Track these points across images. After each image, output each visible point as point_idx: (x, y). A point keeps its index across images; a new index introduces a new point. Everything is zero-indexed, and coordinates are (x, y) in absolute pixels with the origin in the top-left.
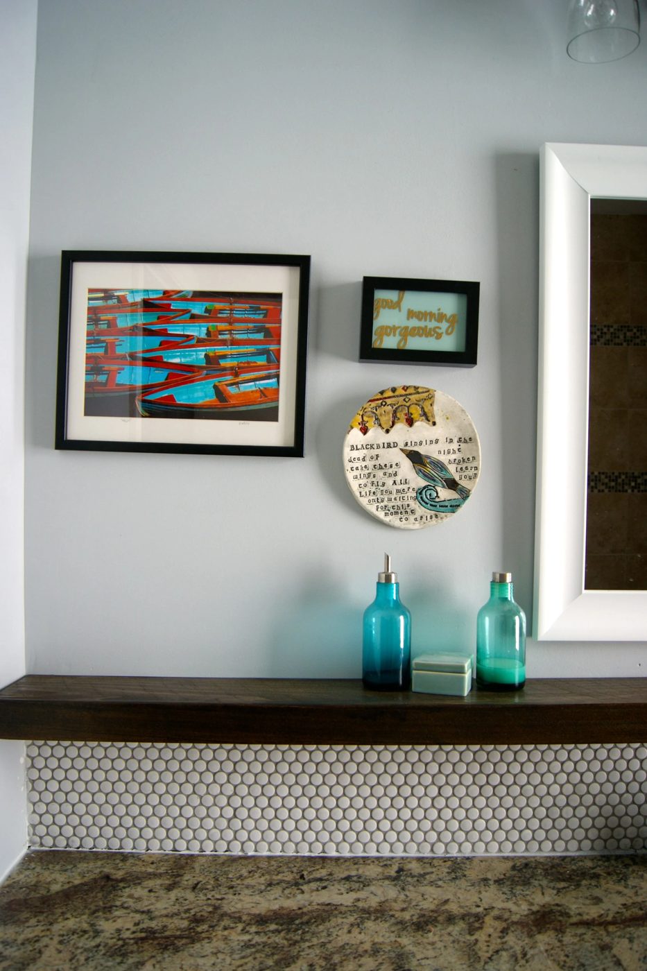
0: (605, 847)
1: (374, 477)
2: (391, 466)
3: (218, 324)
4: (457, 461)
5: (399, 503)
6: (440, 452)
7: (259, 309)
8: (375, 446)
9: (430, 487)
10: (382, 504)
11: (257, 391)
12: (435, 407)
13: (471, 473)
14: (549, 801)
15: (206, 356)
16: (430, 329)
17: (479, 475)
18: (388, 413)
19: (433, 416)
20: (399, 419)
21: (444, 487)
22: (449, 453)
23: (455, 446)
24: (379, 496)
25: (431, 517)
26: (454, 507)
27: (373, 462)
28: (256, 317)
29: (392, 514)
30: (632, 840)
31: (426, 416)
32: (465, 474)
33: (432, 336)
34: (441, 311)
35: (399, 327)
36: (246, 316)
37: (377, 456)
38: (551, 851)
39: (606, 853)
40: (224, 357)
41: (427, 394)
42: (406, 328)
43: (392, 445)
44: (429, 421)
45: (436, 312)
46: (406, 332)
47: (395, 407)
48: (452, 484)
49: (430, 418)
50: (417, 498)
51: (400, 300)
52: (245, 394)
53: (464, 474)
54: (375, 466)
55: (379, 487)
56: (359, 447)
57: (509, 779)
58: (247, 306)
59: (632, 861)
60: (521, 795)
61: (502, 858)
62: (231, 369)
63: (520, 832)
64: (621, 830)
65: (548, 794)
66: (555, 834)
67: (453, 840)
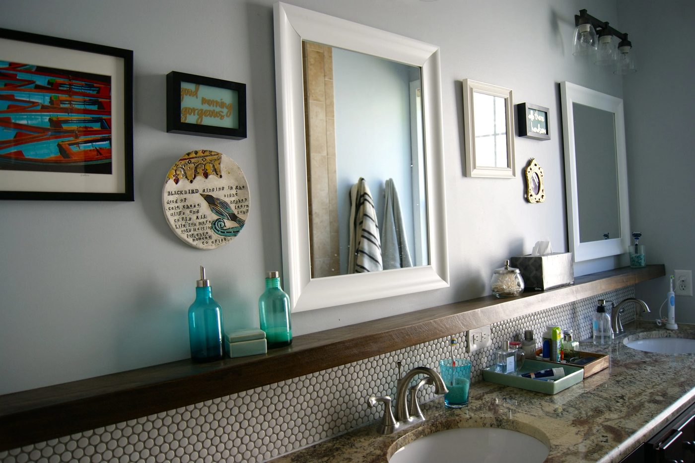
0: (333, 433)
1: (184, 214)
2: (195, 206)
3: (60, 95)
4: (235, 202)
5: (201, 232)
6: (225, 196)
7: (92, 86)
8: (184, 192)
9: (220, 220)
10: (190, 233)
11: (94, 150)
12: (222, 166)
13: (244, 209)
14: (302, 413)
15: (50, 120)
16: (217, 112)
17: (250, 210)
18: (192, 169)
19: (220, 172)
20: (198, 173)
21: (228, 219)
22: (230, 196)
23: (234, 192)
24: (188, 227)
25: (222, 240)
26: (236, 233)
27: (183, 204)
28: (91, 92)
29: (197, 239)
30: (345, 424)
31: (217, 172)
32: (241, 210)
33: (218, 117)
34: (222, 101)
35: (197, 109)
36: (82, 90)
37: (185, 199)
38: (306, 444)
39: (334, 436)
40: (66, 122)
41: (217, 156)
42: (202, 110)
43: (195, 192)
44: (218, 175)
45: (220, 101)
46: (202, 113)
47: (196, 165)
48: (234, 218)
49: (218, 173)
50: (212, 228)
51: (197, 90)
52: (85, 152)
53: (240, 210)
54: (184, 206)
55: (188, 221)
56: (173, 193)
57: (280, 406)
58: (83, 83)
59: (350, 435)
60: (287, 413)
61: (282, 457)
62: (72, 131)
63: (289, 438)
64: (339, 420)
65: (302, 409)
66: (307, 433)
67: (252, 456)
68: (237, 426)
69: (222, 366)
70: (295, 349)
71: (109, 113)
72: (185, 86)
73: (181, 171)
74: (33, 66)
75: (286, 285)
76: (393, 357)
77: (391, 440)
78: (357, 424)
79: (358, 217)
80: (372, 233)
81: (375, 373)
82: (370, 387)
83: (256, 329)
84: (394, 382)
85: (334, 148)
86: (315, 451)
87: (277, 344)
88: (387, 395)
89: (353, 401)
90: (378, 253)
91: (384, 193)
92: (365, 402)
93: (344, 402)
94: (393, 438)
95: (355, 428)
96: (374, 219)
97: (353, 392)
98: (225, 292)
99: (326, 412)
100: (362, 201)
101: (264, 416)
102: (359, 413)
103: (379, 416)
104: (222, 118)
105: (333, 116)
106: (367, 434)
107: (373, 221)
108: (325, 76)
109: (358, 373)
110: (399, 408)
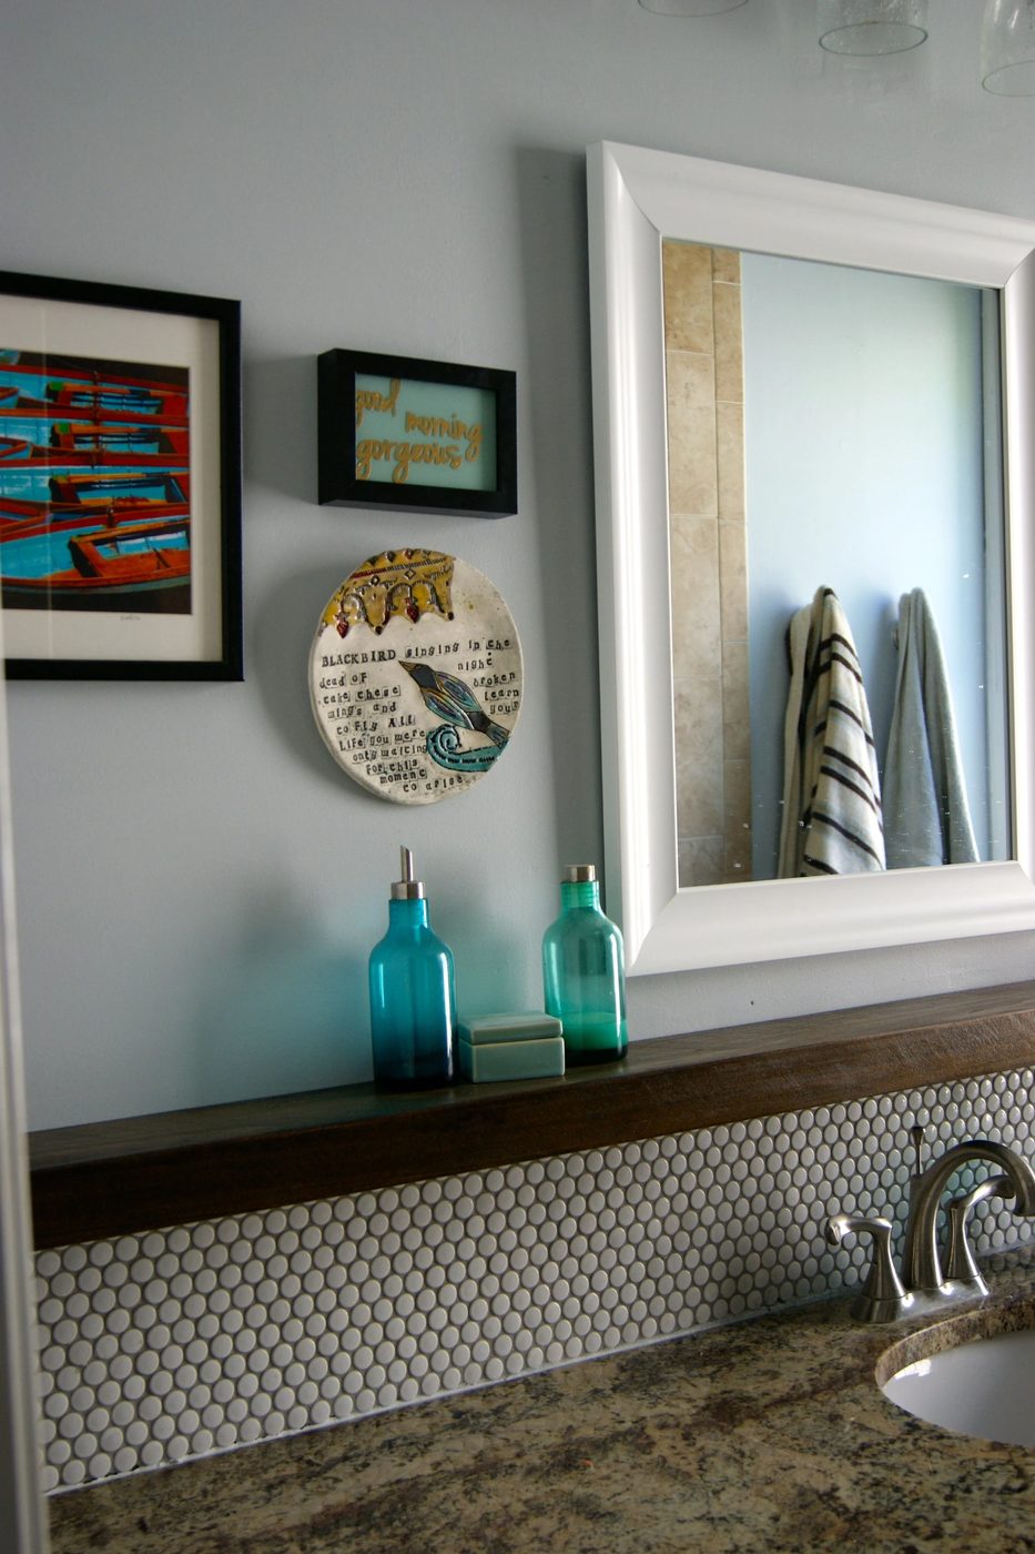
0: (729, 1312)
1: (359, 713)
2: (386, 694)
3: (73, 421)
4: (486, 682)
5: (401, 760)
6: (460, 666)
7: (146, 396)
8: (360, 658)
9: (447, 729)
10: (375, 763)
11: (150, 555)
12: (453, 588)
13: (508, 701)
14: (648, 1249)
15: (52, 483)
16: (442, 449)
17: (521, 704)
18: (380, 599)
19: (449, 603)
20: (396, 608)
21: (468, 727)
22: (474, 668)
23: (482, 655)
24: (369, 748)
25: (452, 782)
26: (486, 762)
27: (357, 688)
28: (143, 411)
29: (390, 778)
30: (762, 1290)
31: (442, 606)
32: (501, 702)
33: (445, 462)
34: (458, 418)
35: (395, 444)
36: (124, 408)
37: (364, 675)
38: (656, 1334)
39: (732, 1320)
40: (88, 486)
41: (442, 564)
42: (406, 445)
43: (386, 656)
44: (443, 611)
45: (450, 420)
46: (406, 454)
47: (391, 587)
48: (481, 723)
49: (445, 607)
50: (428, 748)
51: (393, 394)
52: (130, 560)
53: (497, 704)
54: (360, 693)
55: (368, 732)
56: (335, 660)
57: (590, 1224)
58: (126, 388)
59: (775, 1320)
60: (609, 1246)
61: (592, 1360)
62: (101, 510)
63: (612, 1311)
64: (747, 1277)
65: (647, 1237)
66: (660, 1303)
67: (515, 1349)
68: (480, 1267)
69: (451, 1098)
70: (634, 1067)
71: (185, 462)
72: (365, 385)
73: (354, 605)
74: (13, 352)
75: (613, 899)
76: (902, 1116)
77: (888, 1335)
78: (795, 1294)
79: (811, 706)
80: (855, 757)
81: (849, 1155)
82: (834, 1194)
83: (537, 1012)
84: (902, 1186)
85: (739, 495)
86: (678, 1352)
87: (591, 1054)
88: (881, 1216)
89: (786, 1229)
90: (871, 824)
91: (893, 635)
92: (819, 1235)
93: (761, 1229)
94: (895, 1331)
95: (789, 1304)
96: (860, 718)
97: (785, 1204)
98: (459, 915)
99: (711, 1251)
100: (824, 660)
101: (550, 1246)
102: (803, 1263)
103: (859, 1279)
104: (454, 462)
105: (739, 397)
106: (825, 1321)
107: (858, 722)
108: (714, 270)
109: (800, 1153)
110: (916, 1255)
